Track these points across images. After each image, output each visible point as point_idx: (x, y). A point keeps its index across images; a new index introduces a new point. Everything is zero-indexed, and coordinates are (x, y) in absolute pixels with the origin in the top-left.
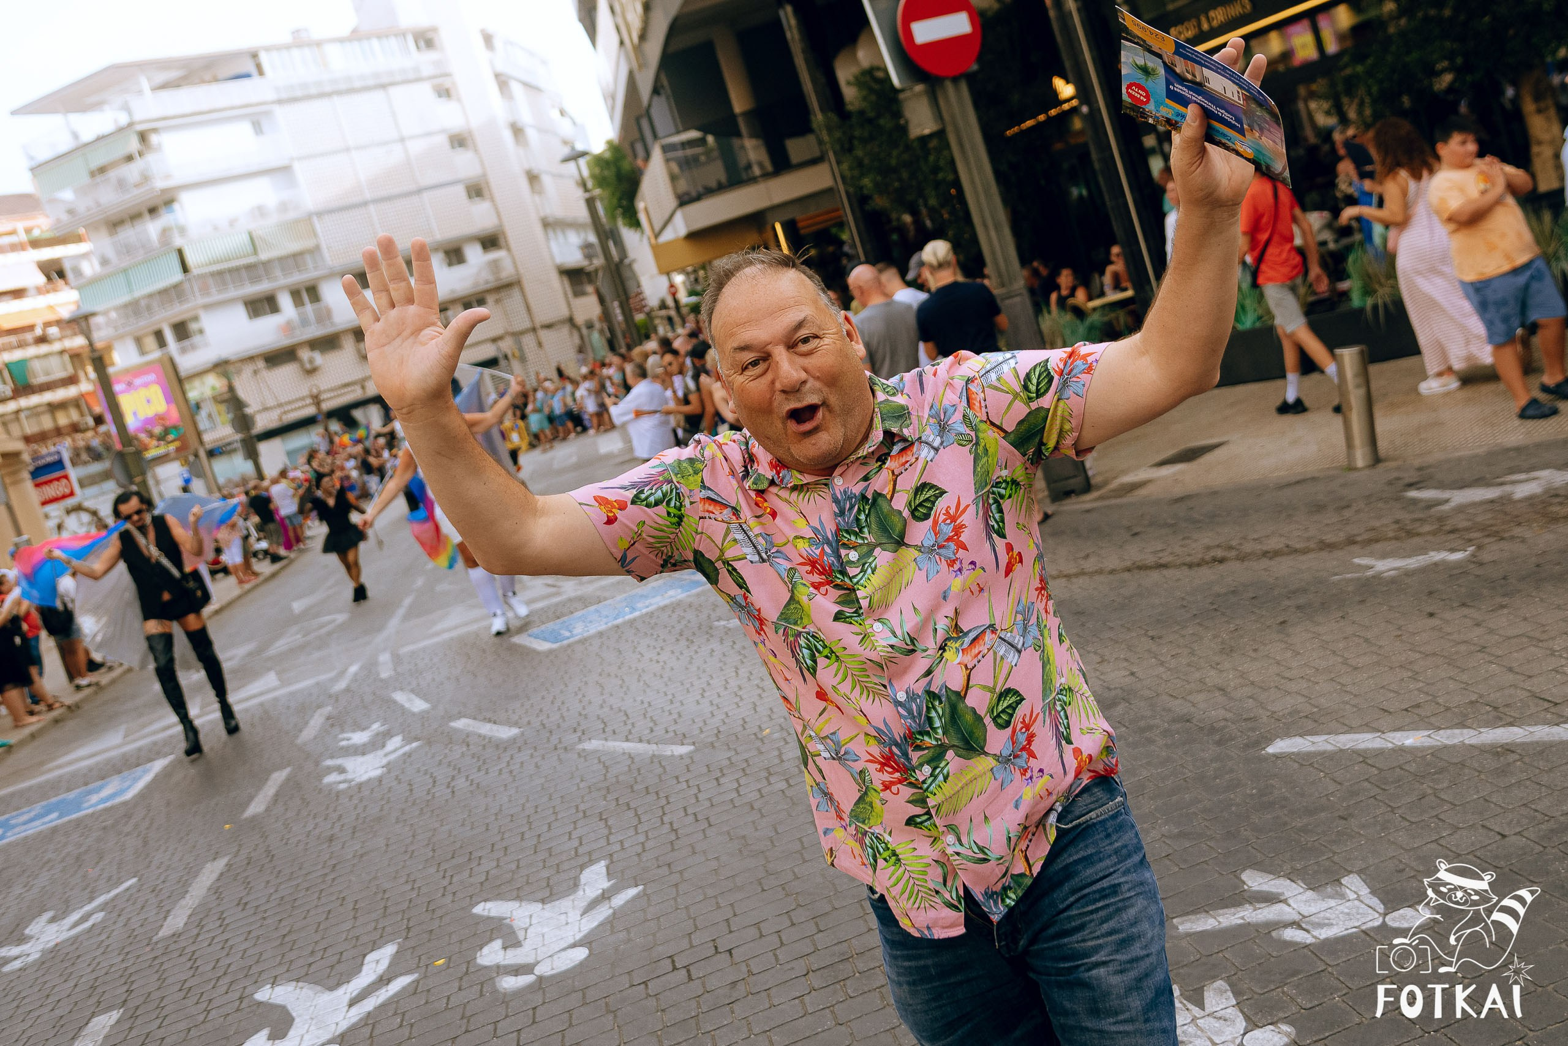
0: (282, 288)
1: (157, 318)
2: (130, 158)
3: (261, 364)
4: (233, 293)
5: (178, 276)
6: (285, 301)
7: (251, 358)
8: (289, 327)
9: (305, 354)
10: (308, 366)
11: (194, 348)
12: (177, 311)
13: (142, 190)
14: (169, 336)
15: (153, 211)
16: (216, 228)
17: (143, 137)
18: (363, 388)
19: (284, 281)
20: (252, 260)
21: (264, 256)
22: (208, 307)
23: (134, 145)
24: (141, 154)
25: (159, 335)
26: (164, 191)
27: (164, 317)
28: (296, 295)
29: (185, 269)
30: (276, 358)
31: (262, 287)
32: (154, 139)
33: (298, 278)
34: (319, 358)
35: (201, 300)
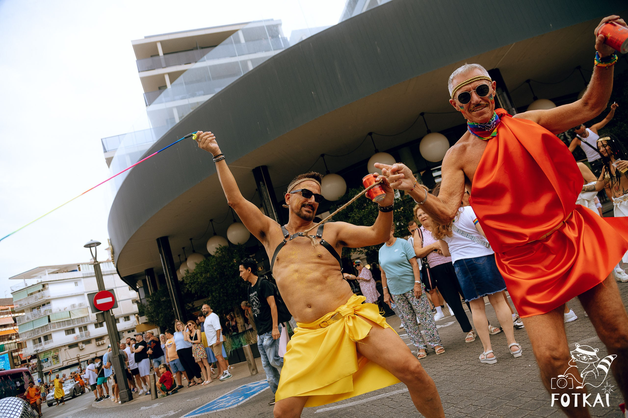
0: (76, 327)
1: (39, 334)
2: (39, 291)
3: (67, 347)
4: (62, 328)
5: (47, 323)
6: (77, 330)
7: (65, 346)
8: (77, 337)
9: (80, 345)
10: (81, 348)
11: (48, 343)
12: (46, 333)
13: (42, 299)
14: (42, 339)
15: (44, 305)
16: (60, 310)
17: (44, 286)
18: (96, 354)
19: (77, 325)
20: (69, 319)
21: (72, 318)
22: (54, 332)
23: (41, 288)
24: (42, 290)
25: (40, 339)
26: (46, 300)
27: (41, 334)
28: (80, 328)
29: (49, 321)
30: (71, 346)
31: (71, 326)
32: (47, 286)
33: (81, 324)
34: (84, 346)
35: (52, 330)
